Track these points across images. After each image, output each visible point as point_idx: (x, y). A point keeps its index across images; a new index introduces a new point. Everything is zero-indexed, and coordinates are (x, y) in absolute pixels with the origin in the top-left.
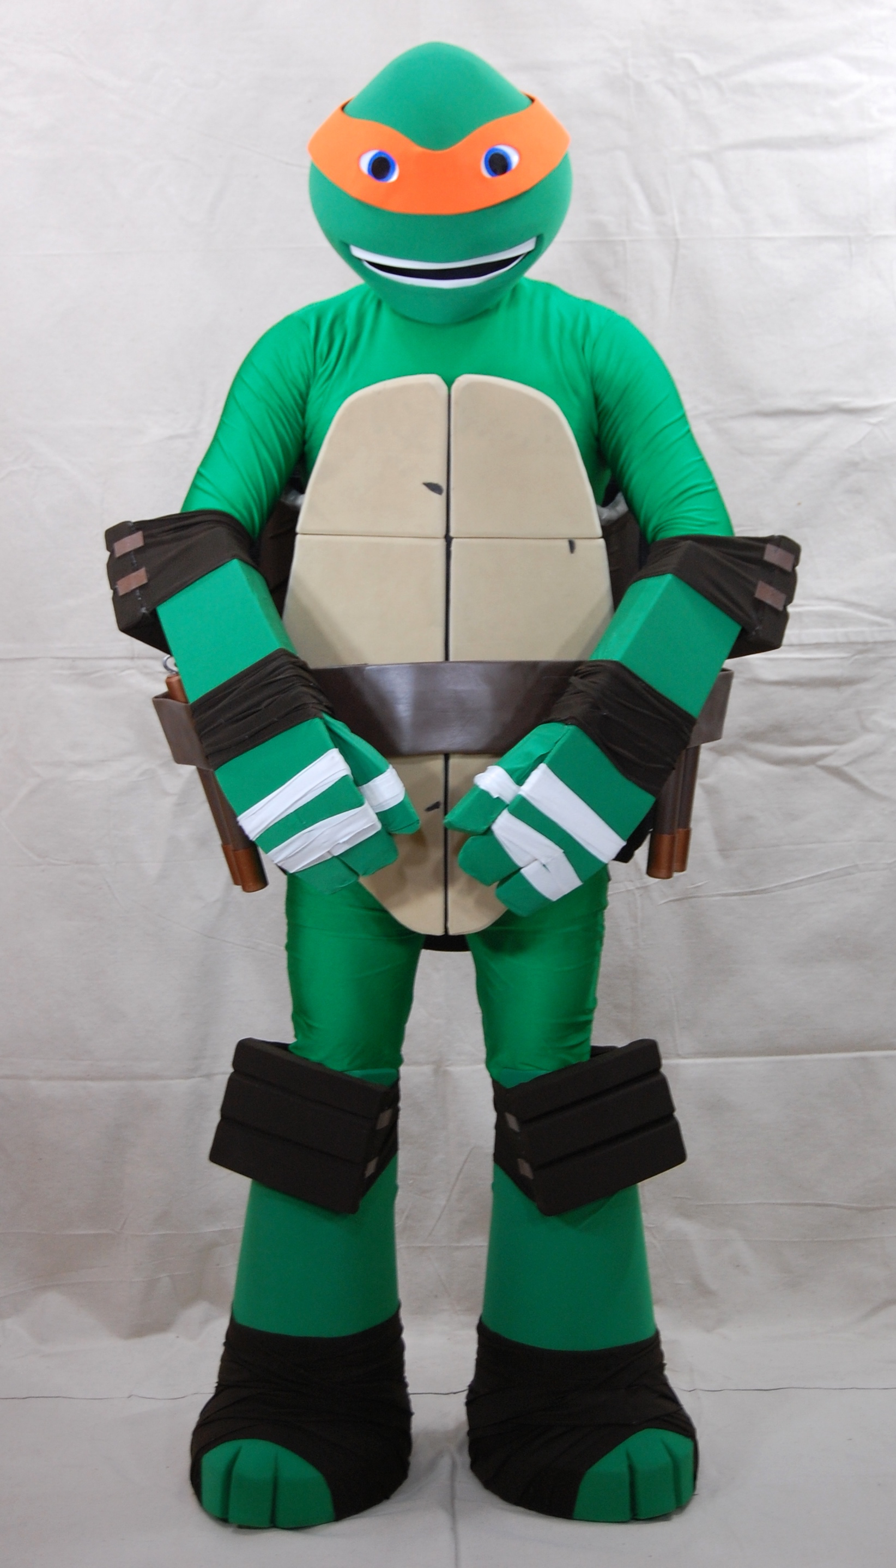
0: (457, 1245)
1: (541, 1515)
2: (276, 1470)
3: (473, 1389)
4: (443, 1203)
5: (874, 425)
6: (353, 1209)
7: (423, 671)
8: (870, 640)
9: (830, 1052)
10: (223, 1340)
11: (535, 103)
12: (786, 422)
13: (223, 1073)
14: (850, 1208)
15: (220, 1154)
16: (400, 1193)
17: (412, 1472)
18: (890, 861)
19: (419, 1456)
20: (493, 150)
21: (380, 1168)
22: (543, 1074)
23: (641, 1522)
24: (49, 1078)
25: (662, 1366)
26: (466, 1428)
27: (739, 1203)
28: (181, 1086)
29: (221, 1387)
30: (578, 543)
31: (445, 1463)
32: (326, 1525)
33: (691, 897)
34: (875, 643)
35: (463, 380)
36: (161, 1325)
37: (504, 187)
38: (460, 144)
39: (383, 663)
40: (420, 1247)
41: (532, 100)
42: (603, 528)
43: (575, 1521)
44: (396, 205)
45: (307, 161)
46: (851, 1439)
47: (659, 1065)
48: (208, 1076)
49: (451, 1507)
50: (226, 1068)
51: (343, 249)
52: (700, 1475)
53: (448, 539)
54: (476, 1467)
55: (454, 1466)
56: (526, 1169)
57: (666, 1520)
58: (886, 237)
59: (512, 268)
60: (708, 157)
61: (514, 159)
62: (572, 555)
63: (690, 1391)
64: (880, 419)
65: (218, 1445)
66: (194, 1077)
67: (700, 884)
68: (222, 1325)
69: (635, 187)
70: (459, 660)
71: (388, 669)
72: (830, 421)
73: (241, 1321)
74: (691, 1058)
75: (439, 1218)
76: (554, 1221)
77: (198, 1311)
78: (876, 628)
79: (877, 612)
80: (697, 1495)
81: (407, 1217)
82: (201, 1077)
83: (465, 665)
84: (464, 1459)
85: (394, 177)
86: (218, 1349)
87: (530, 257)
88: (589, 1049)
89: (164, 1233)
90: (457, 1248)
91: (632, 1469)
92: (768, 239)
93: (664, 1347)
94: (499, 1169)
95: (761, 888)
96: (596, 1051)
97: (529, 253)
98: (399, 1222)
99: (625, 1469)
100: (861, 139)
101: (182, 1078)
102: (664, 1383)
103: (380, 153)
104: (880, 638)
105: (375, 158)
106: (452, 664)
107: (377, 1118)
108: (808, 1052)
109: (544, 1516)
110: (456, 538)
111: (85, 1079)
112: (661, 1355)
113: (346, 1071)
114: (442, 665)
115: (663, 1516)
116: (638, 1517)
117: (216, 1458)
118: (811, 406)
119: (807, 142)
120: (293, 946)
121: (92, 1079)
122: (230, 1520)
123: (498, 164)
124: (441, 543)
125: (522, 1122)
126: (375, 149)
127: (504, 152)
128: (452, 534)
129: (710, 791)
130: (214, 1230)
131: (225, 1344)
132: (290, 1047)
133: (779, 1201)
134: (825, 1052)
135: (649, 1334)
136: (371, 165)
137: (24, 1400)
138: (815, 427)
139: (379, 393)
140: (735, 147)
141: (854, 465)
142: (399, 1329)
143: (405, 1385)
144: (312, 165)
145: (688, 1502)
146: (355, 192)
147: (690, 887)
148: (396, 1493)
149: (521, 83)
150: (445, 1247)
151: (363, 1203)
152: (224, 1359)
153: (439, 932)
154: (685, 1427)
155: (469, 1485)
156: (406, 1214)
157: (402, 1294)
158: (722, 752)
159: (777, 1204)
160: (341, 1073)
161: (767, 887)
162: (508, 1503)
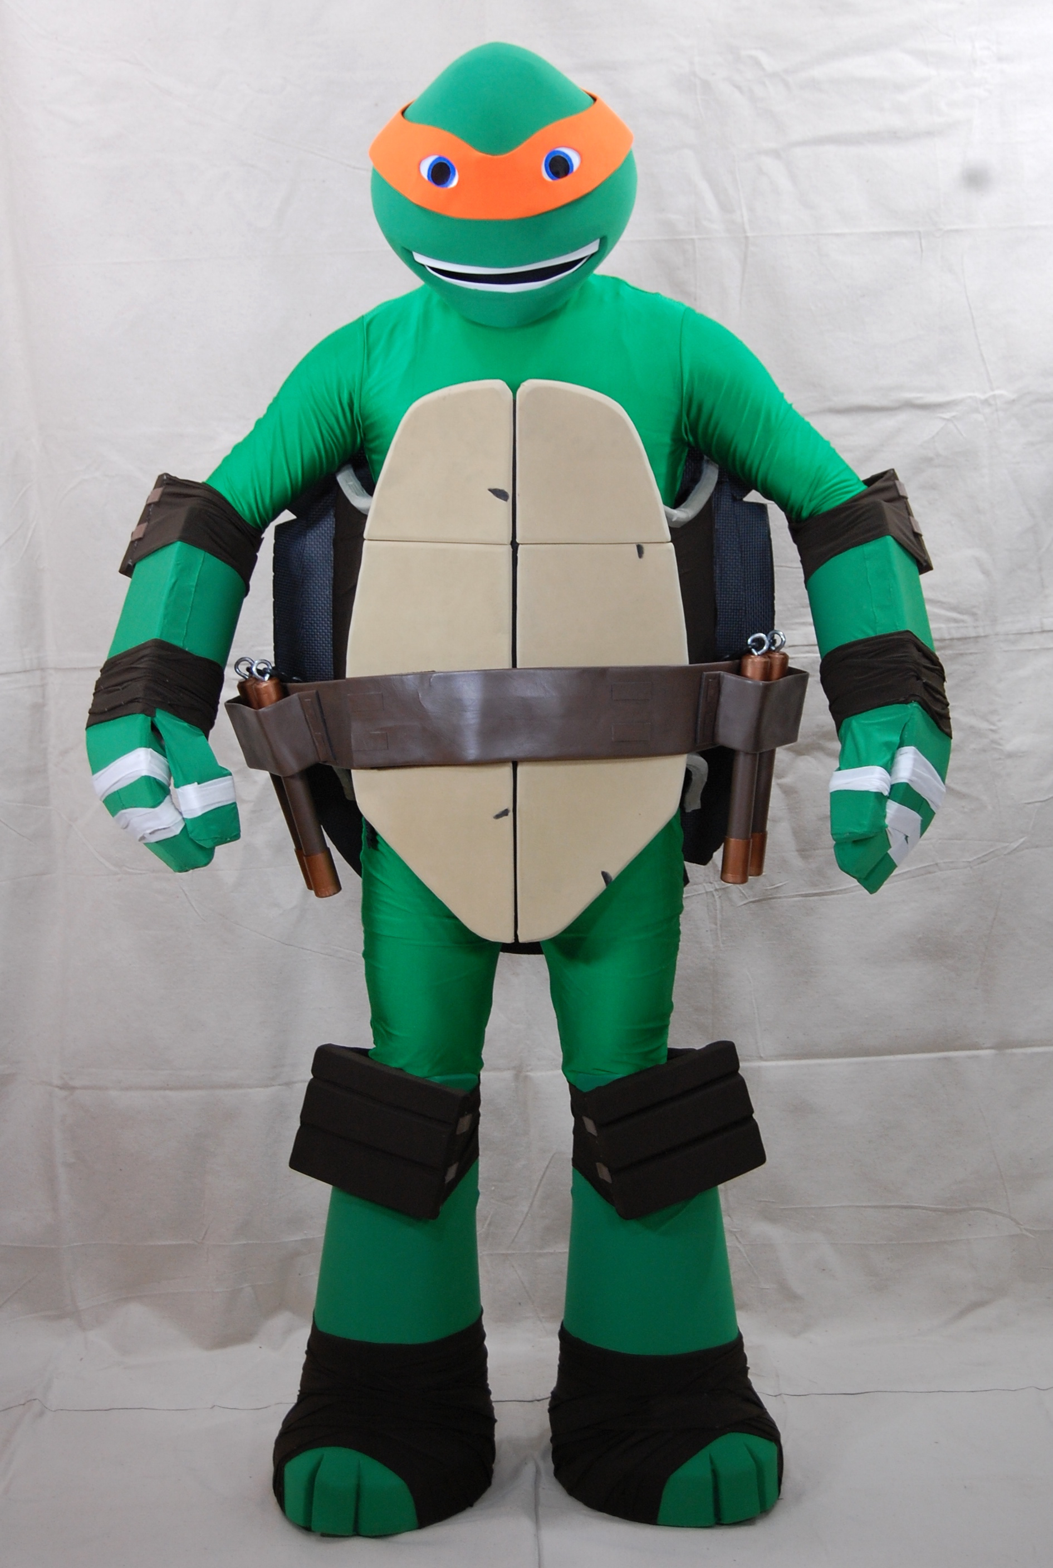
0: (541, 1251)
1: (626, 1521)
2: (359, 1477)
3: (555, 1395)
4: (526, 1209)
5: (948, 420)
6: (434, 1214)
7: (492, 678)
8: (947, 636)
10: (306, 1348)
11: (597, 101)
12: (859, 418)
13: (303, 1081)
14: (935, 1210)
15: (300, 1161)
16: (481, 1199)
17: (495, 1480)
18: (971, 860)
19: (502, 1465)
20: (554, 152)
21: (461, 1174)
22: (619, 1077)
23: (725, 1526)
24: (128, 1089)
25: (745, 1370)
26: (550, 1434)
27: (823, 1206)
28: (261, 1095)
29: (303, 1396)
30: (646, 548)
31: (529, 1470)
32: (409, 1532)
33: (770, 898)
34: (952, 639)
35: (528, 386)
36: (244, 1336)
37: (566, 189)
38: (520, 148)
39: (450, 670)
40: (503, 1254)
41: (595, 99)
42: (672, 530)
43: (658, 1527)
44: (456, 211)
45: (370, 165)
46: (937, 1443)
47: (738, 1067)
48: (288, 1084)
49: (536, 1511)
50: (306, 1075)
51: (407, 255)
52: (784, 1479)
53: (514, 545)
54: (560, 1473)
55: (538, 1472)
56: (604, 1173)
57: (751, 1525)
58: (957, 231)
59: (576, 270)
60: (776, 154)
61: (576, 161)
62: (641, 560)
63: (775, 1396)
64: (954, 414)
65: (301, 1453)
66: (273, 1086)
67: (778, 885)
68: (305, 1333)
69: (703, 186)
70: (526, 667)
71: (454, 675)
72: (903, 417)
73: (322, 1328)
74: (772, 1060)
75: (522, 1224)
76: (634, 1225)
77: (281, 1320)
78: (953, 625)
79: (954, 609)
80: (781, 1499)
81: (490, 1224)
82: (279, 1085)
83: (532, 671)
84: (548, 1466)
85: (454, 182)
86: (301, 1358)
87: (595, 259)
88: (665, 1053)
89: (246, 1242)
90: (540, 1255)
91: (715, 1473)
92: (837, 235)
93: (747, 1351)
95: (840, 888)
96: (673, 1053)
97: (592, 255)
98: (481, 1229)
99: (709, 1475)
100: (929, 134)
101: (261, 1087)
102: (749, 1387)
103: (440, 158)
104: (956, 634)
105: (435, 163)
106: (521, 670)
107: (457, 1122)
109: (628, 1521)
110: (522, 544)
111: (165, 1089)
112: (744, 1359)
113: (427, 1077)
114: (510, 672)
115: (746, 1520)
116: (722, 1522)
117: (298, 1467)
118: (884, 402)
119: (874, 137)
120: (370, 954)
121: (171, 1089)
122: (313, 1528)
123: (559, 167)
124: (508, 549)
125: (599, 1126)
126: (434, 154)
127: (567, 156)
128: (518, 541)
129: (788, 791)
130: (296, 1239)
131: (307, 1353)
132: (370, 1053)
135: (734, 1336)
136: (431, 171)
137: (106, 1412)
138: (889, 422)
139: (444, 398)
140: (804, 143)
141: (928, 460)
142: (483, 1336)
143: (488, 1393)
144: (374, 170)
145: (773, 1506)
146: (415, 196)
147: (769, 888)
148: (480, 1500)
149: (583, 82)
150: (528, 1253)
151: (443, 1209)
152: (306, 1368)
153: (509, 939)
154: (768, 1431)
155: (553, 1491)
156: (488, 1222)
157: (485, 1302)
158: (799, 753)
159: (862, 1207)
160: (423, 1078)
161: (847, 887)
162: (592, 1509)
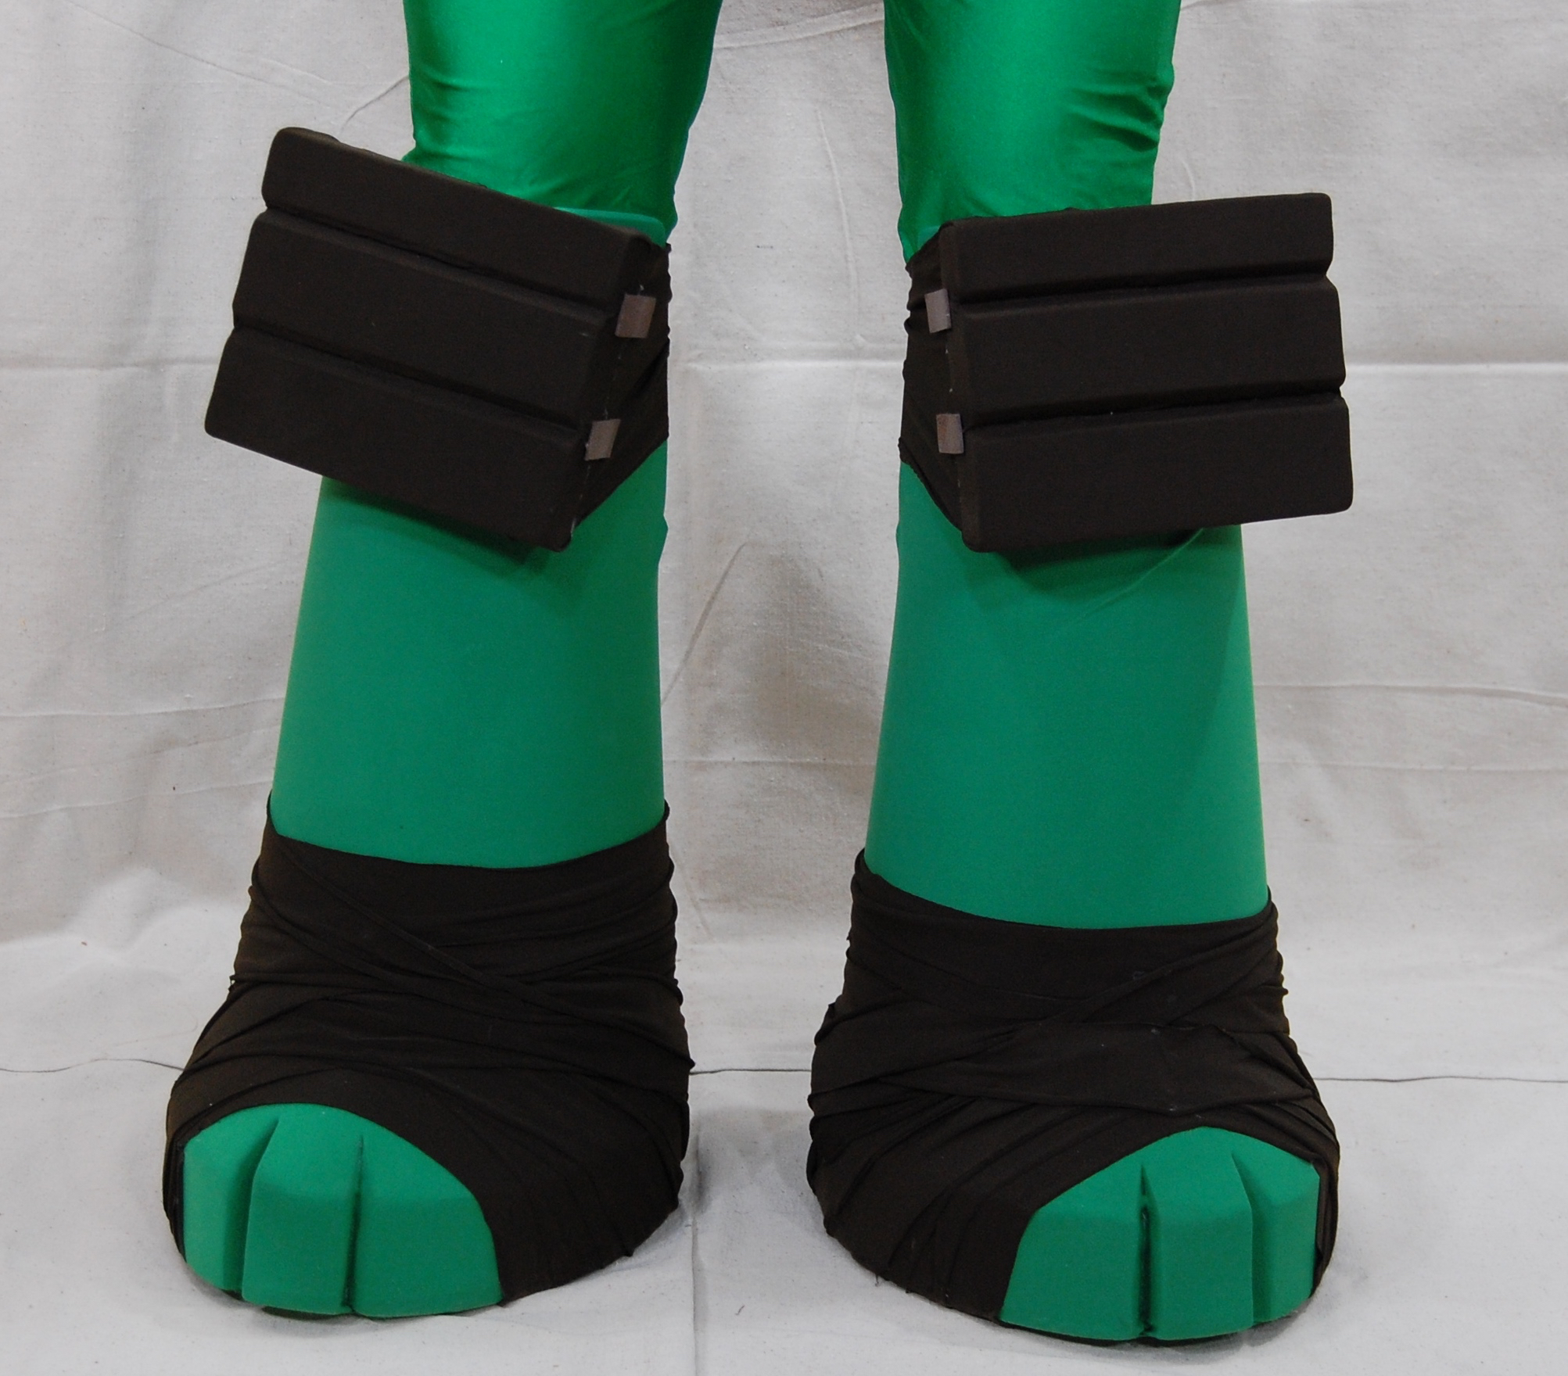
0: (703, 759)
2: (360, 1177)
6: (555, 544)
9: (1529, 360)
25: (1272, 990)
29: (244, 983)
48: (155, 364)
56: (950, 435)
65: (224, 1116)
66: (122, 365)
73: (286, 829)
82: (135, 364)
89: (53, 713)
91: (1147, 1214)
94: (910, 470)
99: (1132, 1216)
108: (1480, 357)
116: (1154, 1336)
117: (217, 1148)
122: (245, 1293)
133: (1402, 684)
134: (1517, 360)
